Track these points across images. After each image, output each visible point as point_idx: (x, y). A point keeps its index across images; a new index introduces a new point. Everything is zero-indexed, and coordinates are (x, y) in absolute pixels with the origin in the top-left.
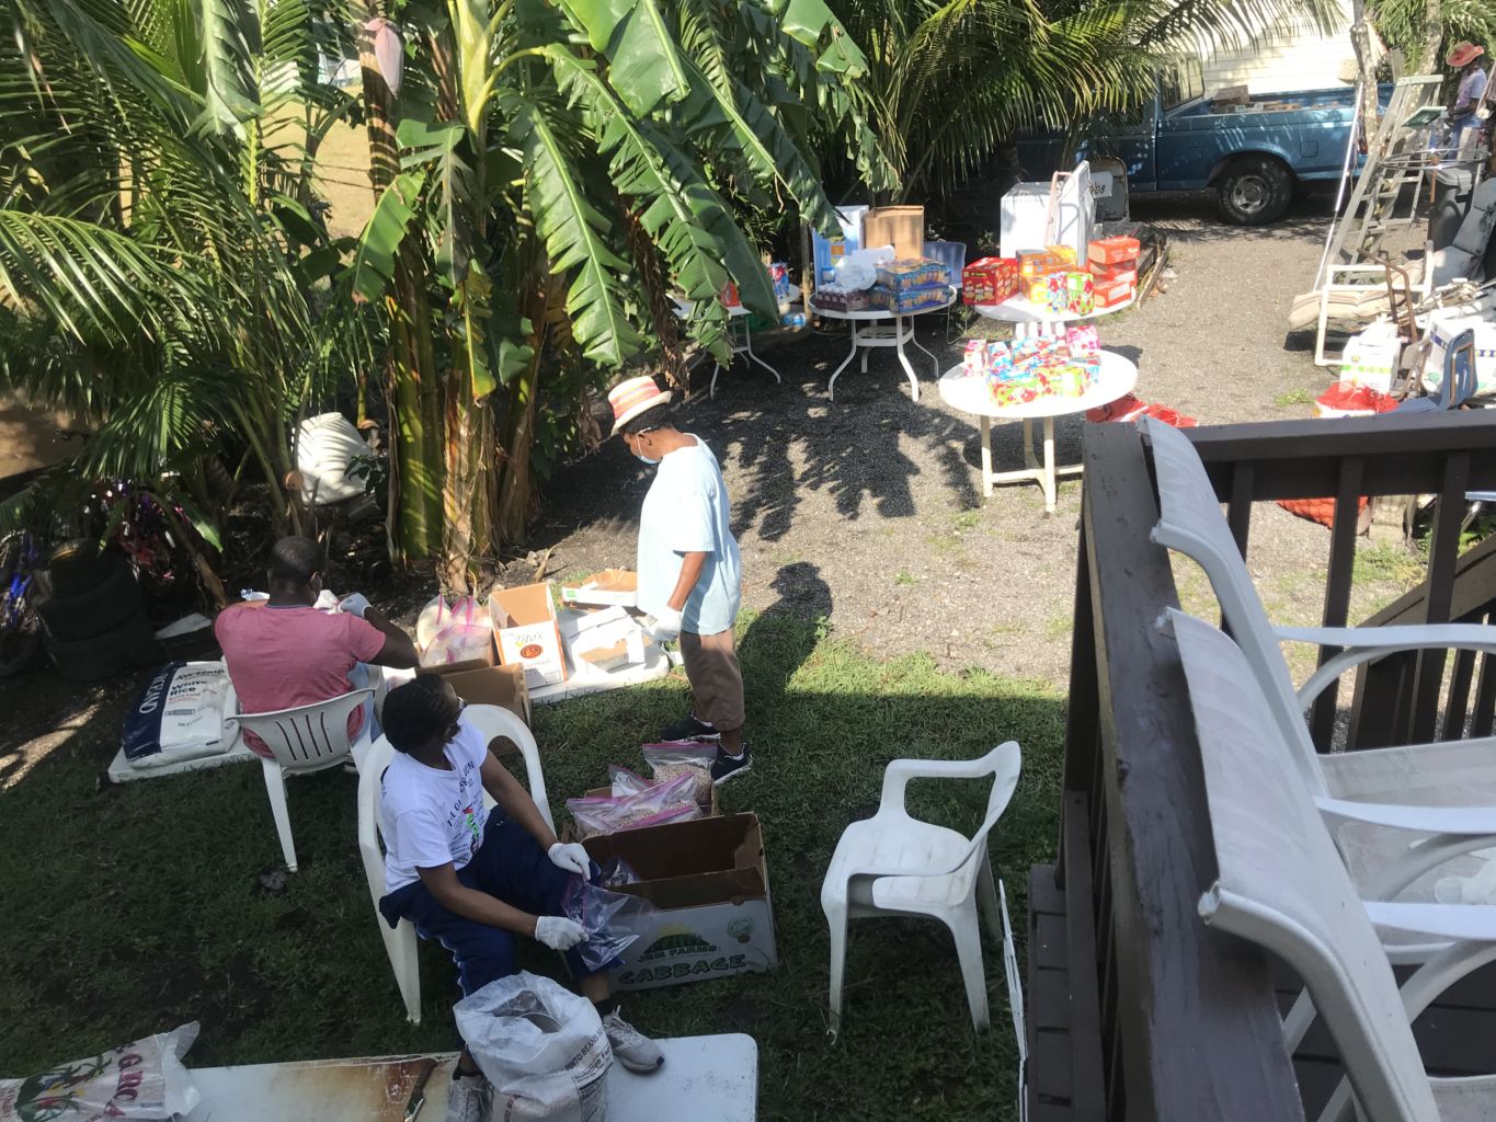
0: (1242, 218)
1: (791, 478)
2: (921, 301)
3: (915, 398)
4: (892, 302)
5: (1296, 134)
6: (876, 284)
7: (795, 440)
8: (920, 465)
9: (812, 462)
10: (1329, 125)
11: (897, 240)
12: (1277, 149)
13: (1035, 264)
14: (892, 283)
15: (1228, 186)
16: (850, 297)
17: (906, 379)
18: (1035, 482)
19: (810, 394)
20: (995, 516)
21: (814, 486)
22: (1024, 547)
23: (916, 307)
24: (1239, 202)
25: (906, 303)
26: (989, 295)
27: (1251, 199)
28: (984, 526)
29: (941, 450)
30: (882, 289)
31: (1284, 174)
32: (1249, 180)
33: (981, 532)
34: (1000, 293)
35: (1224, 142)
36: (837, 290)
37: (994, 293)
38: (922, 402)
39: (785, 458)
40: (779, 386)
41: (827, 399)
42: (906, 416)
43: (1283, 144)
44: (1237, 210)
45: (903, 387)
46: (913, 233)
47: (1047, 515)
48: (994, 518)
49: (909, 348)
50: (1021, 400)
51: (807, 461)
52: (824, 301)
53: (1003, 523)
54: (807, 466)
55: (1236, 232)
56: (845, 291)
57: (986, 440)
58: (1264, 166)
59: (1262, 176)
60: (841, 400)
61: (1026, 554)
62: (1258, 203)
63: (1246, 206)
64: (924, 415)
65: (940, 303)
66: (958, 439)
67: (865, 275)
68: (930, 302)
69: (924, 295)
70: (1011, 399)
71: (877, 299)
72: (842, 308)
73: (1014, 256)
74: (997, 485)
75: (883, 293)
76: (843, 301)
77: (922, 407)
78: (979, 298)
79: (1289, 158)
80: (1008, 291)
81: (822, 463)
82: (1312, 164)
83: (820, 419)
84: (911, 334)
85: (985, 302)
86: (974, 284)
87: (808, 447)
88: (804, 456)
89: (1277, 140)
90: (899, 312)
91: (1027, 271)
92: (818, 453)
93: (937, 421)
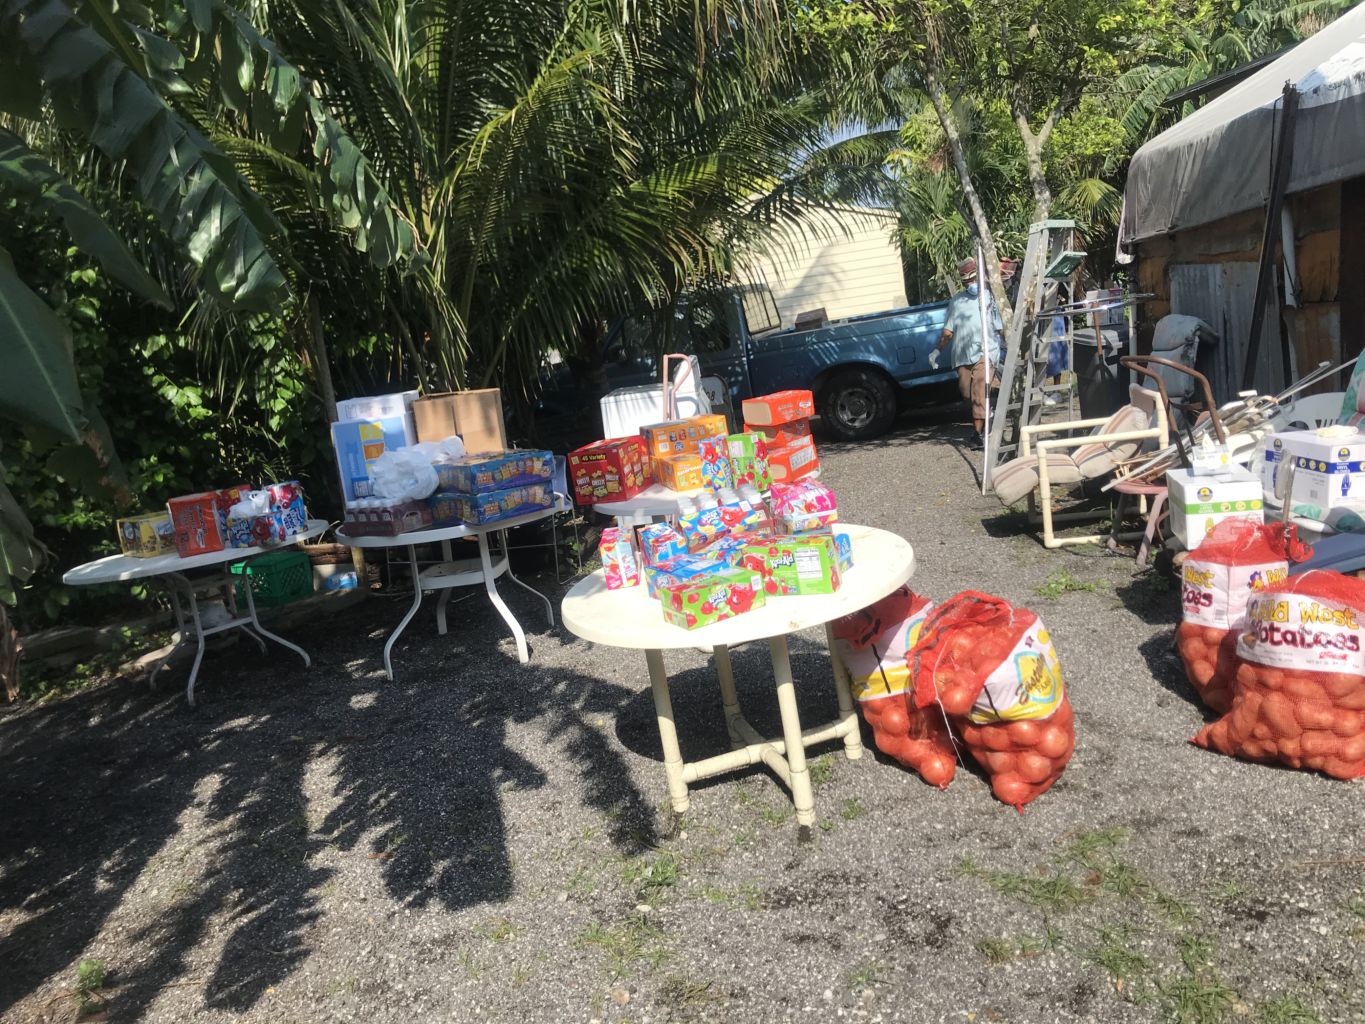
0: (851, 433)
1: (304, 831)
2: (511, 505)
3: (524, 657)
4: (467, 510)
5: (889, 341)
6: (439, 489)
7: (322, 753)
8: (547, 768)
9: (346, 793)
10: (922, 329)
11: (464, 430)
12: (874, 358)
13: (671, 439)
14: (462, 482)
15: (831, 401)
16: (398, 511)
17: (507, 632)
18: (761, 767)
19: (356, 675)
20: (708, 852)
21: (347, 842)
22: (795, 920)
23: (505, 515)
24: (845, 417)
25: (489, 509)
26: (613, 487)
27: (856, 413)
28: (693, 880)
29: (573, 733)
30: (449, 494)
31: (885, 383)
32: (851, 394)
33: (692, 896)
34: (630, 482)
35: (819, 357)
36: (376, 503)
37: (621, 482)
38: (535, 662)
39: (298, 791)
40: (308, 670)
41: (384, 680)
42: (511, 687)
43: (879, 352)
44: (845, 425)
45: (504, 646)
46: (486, 418)
47: (804, 834)
48: (708, 859)
49: (503, 585)
50: (727, 610)
51: (336, 792)
52: (357, 524)
53: (728, 865)
54: (339, 800)
55: (850, 446)
56: (389, 503)
57: (663, 701)
58: (864, 377)
59: (864, 388)
60: (404, 678)
61: (802, 939)
62: (864, 416)
63: (853, 421)
64: (540, 680)
65: (541, 507)
66: (602, 708)
67: (418, 475)
68: (527, 507)
69: (516, 497)
70: (708, 609)
71: (443, 511)
72: (388, 530)
73: (638, 433)
74: (694, 785)
75: (454, 500)
76: (387, 518)
77: (536, 668)
78: (601, 492)
79: (887, 365)
80: (640, 480)
81: (366, 790)
82: (912, 369)
83: (369, 711)
84: (504, 565)
85: (610, 497)
86: (589, 474)
87: (342, 764)
88: (332, 782)
89: (871, 349)
90: (479, 524)
91: (662, 449)
92: (358, 774)
93: (562, 686)
